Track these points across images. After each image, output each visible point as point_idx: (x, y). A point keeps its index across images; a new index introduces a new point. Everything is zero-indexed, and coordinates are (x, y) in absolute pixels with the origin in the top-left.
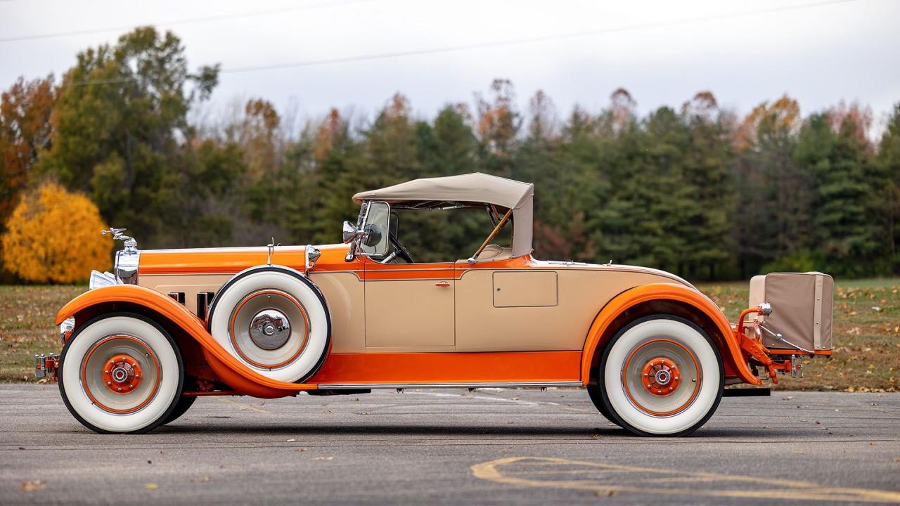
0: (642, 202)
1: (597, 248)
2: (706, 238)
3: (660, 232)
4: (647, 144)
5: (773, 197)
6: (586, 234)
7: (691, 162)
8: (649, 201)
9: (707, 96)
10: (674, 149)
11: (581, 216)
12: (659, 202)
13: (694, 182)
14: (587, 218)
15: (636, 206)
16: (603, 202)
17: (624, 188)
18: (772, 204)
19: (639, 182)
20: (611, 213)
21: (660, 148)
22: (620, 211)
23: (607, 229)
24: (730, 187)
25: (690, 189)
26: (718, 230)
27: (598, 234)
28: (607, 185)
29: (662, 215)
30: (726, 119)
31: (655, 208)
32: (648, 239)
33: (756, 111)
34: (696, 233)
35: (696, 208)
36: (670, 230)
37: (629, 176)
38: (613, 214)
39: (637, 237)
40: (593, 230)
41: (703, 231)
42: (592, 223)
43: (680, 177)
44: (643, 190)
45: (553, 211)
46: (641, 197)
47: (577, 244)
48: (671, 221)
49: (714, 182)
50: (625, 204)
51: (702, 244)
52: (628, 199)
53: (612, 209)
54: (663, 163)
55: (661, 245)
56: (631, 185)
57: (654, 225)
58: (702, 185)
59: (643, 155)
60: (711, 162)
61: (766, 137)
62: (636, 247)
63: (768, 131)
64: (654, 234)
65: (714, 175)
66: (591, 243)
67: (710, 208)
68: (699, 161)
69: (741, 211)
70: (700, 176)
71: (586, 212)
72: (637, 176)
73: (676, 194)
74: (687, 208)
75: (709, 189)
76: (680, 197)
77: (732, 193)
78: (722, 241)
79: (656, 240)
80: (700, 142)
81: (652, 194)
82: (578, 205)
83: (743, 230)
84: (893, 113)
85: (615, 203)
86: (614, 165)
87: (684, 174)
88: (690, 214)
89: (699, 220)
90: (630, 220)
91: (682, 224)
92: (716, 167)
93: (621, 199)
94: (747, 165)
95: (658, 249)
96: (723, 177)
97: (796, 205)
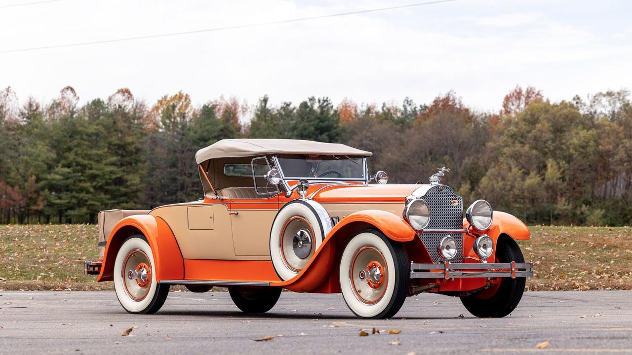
0: (79, 168)
1: (45, 202)
2: (125, 194)
3: (92, 190)
4: (83, 126)
5: (174, 165)
6: (37, 192)
7: (114, 139)
8: (84, 167)
9: (126, 92)
10: (102, 129)
11: (34, 177)
12: (91, 169)
13: (117, 154)
14: (38, 180)
15: (74, 171)
16: (50, 168)
17: (66, 158)
18: (173, 169)
19: (76, 154)
20: (56, 176)
21: (92, 129)
22: (62, 175)
23: (52, 187)
24: (142, 157)
25: (114, 159)
26: (134, 188)
27: (46, 191)
28: (53, 155)
29: (93, 177)
30: (139, 107)
31: (88, 172)
32: (83, 195)
33: (160, 102)
34: (119, 190)
35: (119, 173)
36: (99, 189)
37: (69, 149)
38: (58, 177)
39: (74, 193)
40: (43, 189)
41: (123, 189)
42: (42, 183)
43: (106, 150)
44: (80, 159)
45: (13, 174)
46: (78, 164)
47: (31, 199)
48: (100, 182)
49: (131, 153)
50: (66, 170)
51: (123, 198)
52: (69, 166)
53: (57, 173)
54: (94, 139)
55: (92, 200)
56: (71, 156)
57: (87, 185)
58: (122, 156)
59: (80, 133)
60: (129, 139)
61: (168, 121)
62: (74, 201)
63: (169, 117)
64: (88, 192)
65: (131, 148)
66: (41, 198)
67: (128, 173)
68: (120, 139)
69: (150, 175)
70: (121, 149)
71: (37, 176)
72: (75, 149)
73: (104, 162)
74: (112, 172)
75: (127, 159)
76: (106, 164)
77: (145, 162)
78: (137, 197)
79: (90, 196)
80: (121, 124)
81: (86, 162)
82: (32, 169)
83: (152, 189)
84: (259, 105)
85: (59, 169)
86: (59, 141)
87: (109, 148)
88: (114, 177)
89: (120, 181)
90: (70, 181)
91: (107, 184)
92: (133, 143)
93: (64, 166)
94: (154, 141)
95: (90, 202)
96: (138, 150)
97: (190, 171)
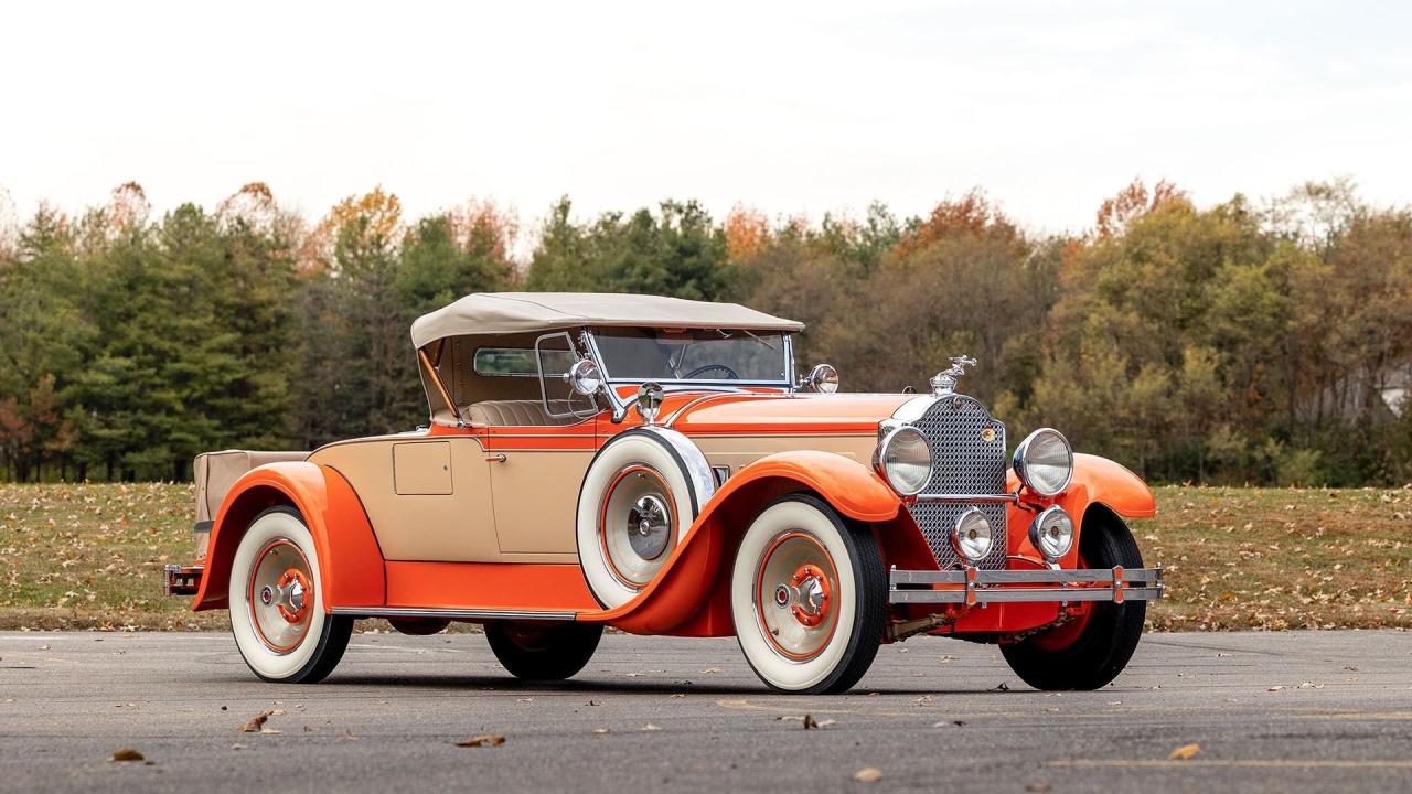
0: (150, 357)
1: (77, 433)
2: (254, 418)
3: (179, 407)
4: (157, 264)
5: (361, 352)
6: (58, 410)
7: (228, 294)
8: (162, 356)
9: (259, 189)
10: (200, 271)
11: (51, 378)
12: (177, 359)
13: (235, 327)
14: (60, 384)
15: (140, 365)
16: (88, 357)
17: (121, 336)
18: (362, 361)
19: (144, 326)
20: (101, 375)
21: (178, 272)
22: (113, 373)
23: (91, 401)
24: (292, 335)
25: (228, 338)
26: (274, 403)
27: (79, 410)
28: (93, 329)
29: (182, 379)
30: (287, 225)
31: (170, 366)
32: (159, 419)
33: (338, 212)
34: (239, 408)
35: (238, 369)
36: (195, 405)
37: (128, 316)
38: (104, 378)
39: (141, 415)
40: (70, 404)
41: (248, 406)
42: (68, 391)
43: (211, 318)
44: (152, 339)
46: (148, 349)
47: (43, 426)
48: (199, 390)
49: (267, 326)
50: (121, 362)
51: (249, 426)
52: (127, 353)
53: (104, 371)
54: (182, 294)
55: (181, 429)
56: (133, 331)
57: (170, 395)
58: (246, 331)
59: (152, 281)
60: (262, 294)
61: (349, 255)
62: (141, 431)
63: (352, 247)
64: (171, 412)
65: (267, 314)
66: (66, 425)
67: (261, 369)
68: (242, 294)
69: (310, 374)
70: (244, 315)
71: (58, 374)
72: (141, 316)
73: (205, 345)
74: (223, 368)
75: (259, 338)
76: (211, 351)
77: (297, 344)
78: (279, 422)
79: (175, 420)
80: (243, 261)
81: (166, 345)
82: (46, 360)
83: (313, 405)
84: (550, 217)
85: (105, 360)
86: (104, 299)
87: (217, 314)
88: (228, 378)
89: (241, 389)
90: (131, 388)
91: (214, 394)
92: (271, 303)
93: (114, 354)
94: (318, 298)
95: (175, 435)
96: (281, 319)
97: (398, 365)
